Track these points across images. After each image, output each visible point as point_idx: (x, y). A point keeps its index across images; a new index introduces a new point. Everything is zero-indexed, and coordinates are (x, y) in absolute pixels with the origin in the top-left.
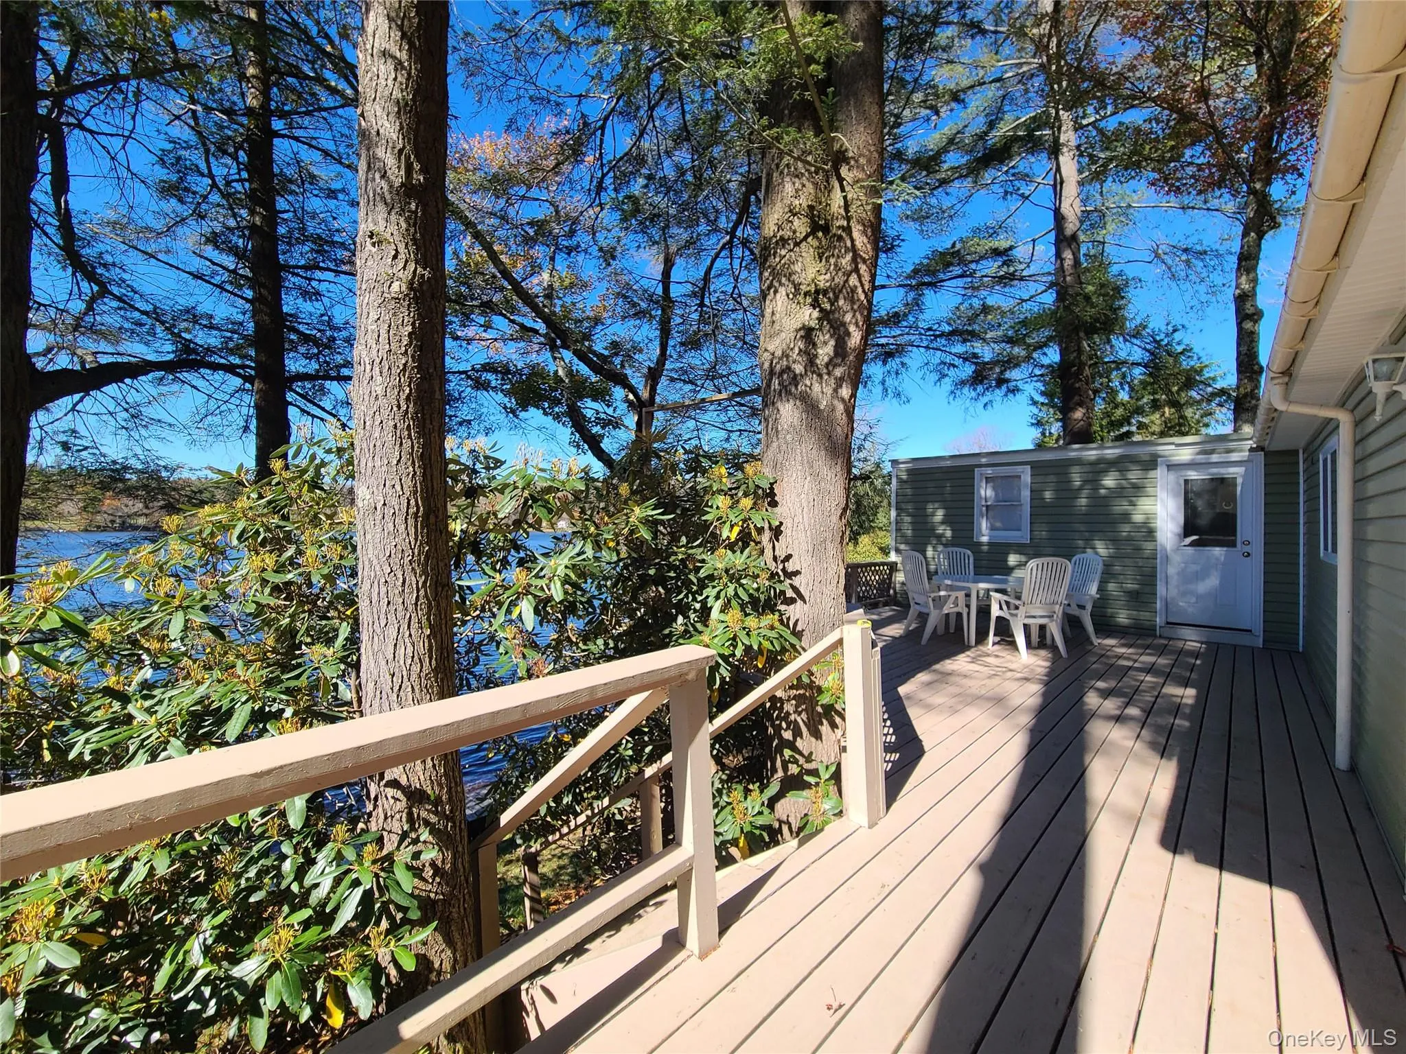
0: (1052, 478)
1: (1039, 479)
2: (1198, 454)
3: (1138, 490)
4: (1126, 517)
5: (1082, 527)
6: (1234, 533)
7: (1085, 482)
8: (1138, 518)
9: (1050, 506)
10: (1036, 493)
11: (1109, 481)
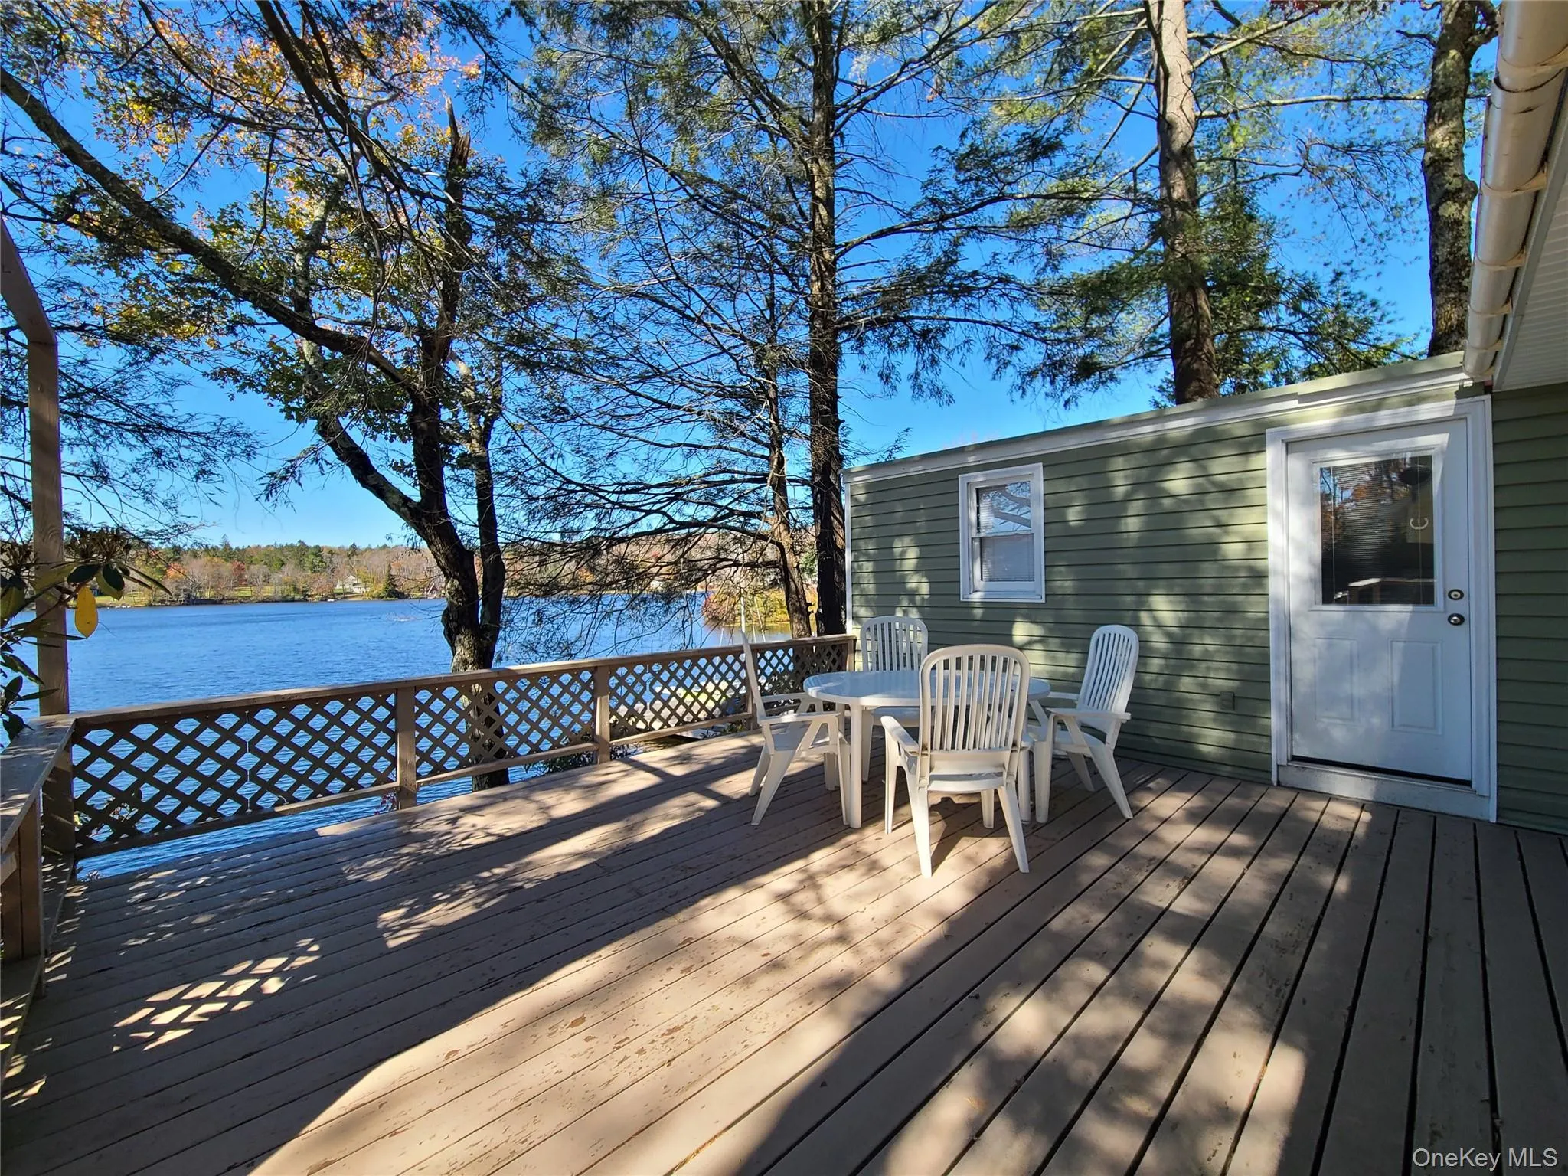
0: (1083, 482)
1: (1060, 486)
2: (1348, 411)
3: (1232, 493)
4: (1210, 548)
5: (1130, 571)
6: (1429, 571)
7: (1136, 485)
8: (1233, 549)
9: (1075, 535)
10: (1054, 510)
11: (1179, 482)
